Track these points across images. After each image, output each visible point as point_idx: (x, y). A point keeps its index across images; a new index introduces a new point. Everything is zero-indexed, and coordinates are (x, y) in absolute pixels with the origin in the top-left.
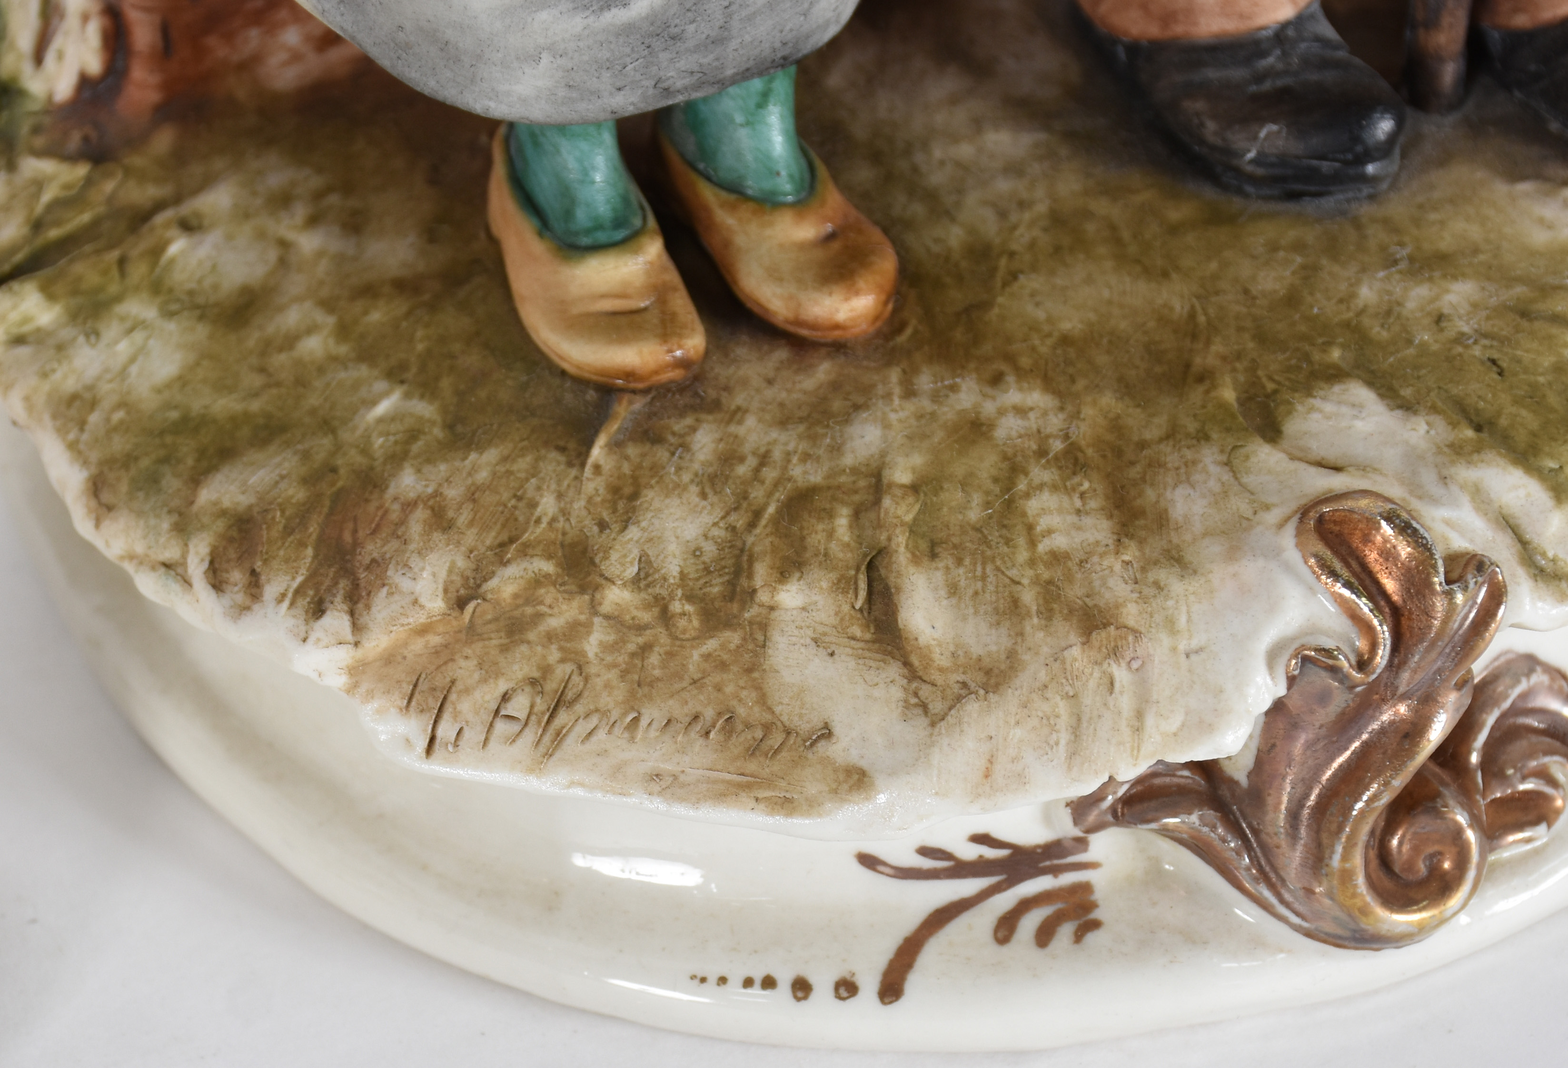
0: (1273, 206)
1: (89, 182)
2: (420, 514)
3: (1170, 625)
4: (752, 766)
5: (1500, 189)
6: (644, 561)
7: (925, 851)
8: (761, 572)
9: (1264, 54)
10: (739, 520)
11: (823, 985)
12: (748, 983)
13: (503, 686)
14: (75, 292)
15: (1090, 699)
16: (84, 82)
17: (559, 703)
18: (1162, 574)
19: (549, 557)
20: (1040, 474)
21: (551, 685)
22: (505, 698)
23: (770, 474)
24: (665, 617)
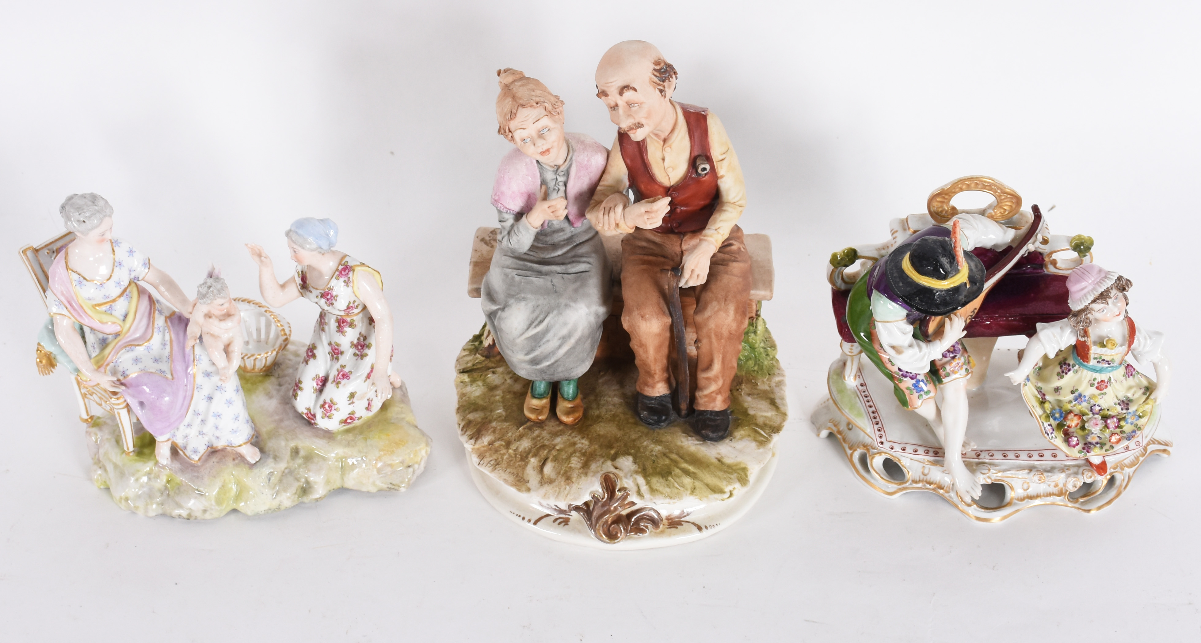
0: (645, 425)
1: (484, 361)
2: (492, 429)
3: (578, 483)
4: (517, 483)
5: (680, 433)
6: (517, 447)
7: (548, 504)
8: (531, 455)
9: (652, 400)
10: (533, 446)
11: (527, 519)
12: (517, 515)
13: (491, 459)
14: (472, 378)
15: (562, 490)
17: (498, 464)
18: (582, 475)
19: (505, 442)
20: (577, 454)
21: (498, 461)
22: (491, 461)
23: (542, 441)
24: (516, 457)
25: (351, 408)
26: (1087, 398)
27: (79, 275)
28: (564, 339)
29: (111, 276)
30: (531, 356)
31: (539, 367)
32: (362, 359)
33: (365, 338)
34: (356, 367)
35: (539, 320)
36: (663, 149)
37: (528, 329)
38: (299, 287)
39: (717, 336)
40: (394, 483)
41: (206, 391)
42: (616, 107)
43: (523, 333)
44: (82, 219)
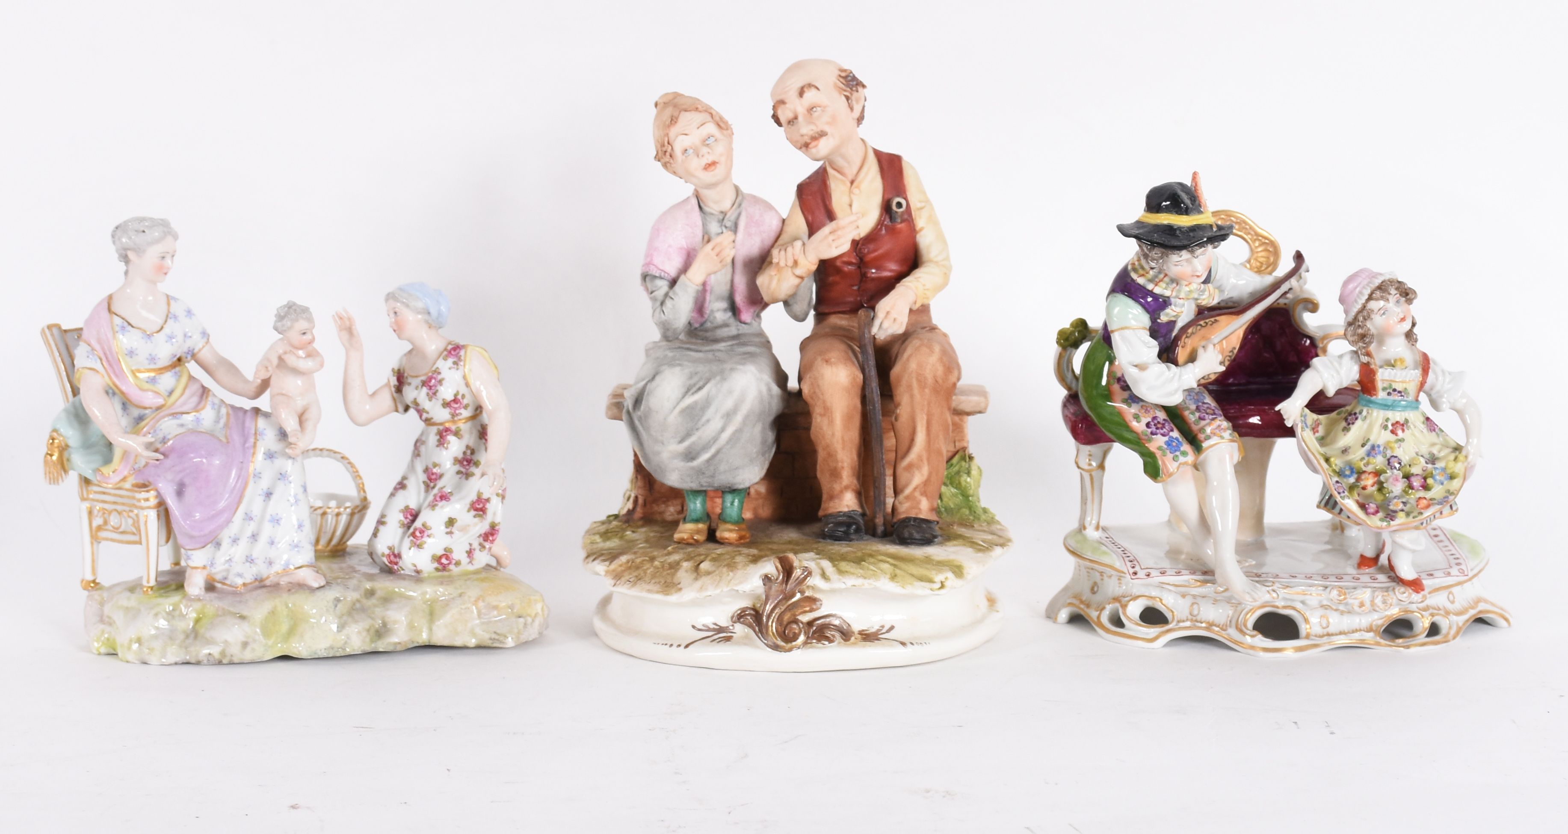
2: (632, 550)
3: (745, 570)
6: (665, 561)
7: (703, 625)
8: (682, 562)
10: (684, 557)
11: (675, 646)
12: (663, 644)
13: (631, 576)
16: (629, 511)
17: (639, 579)
19: (649, 559)
20: (744, 555)
22: (630, 578)
23: (697, 553)
24: (663, 568)
25: (447, 541)
26: (1381, 449)
27: (123, 319)
28: (729, 416)
29: (162, 328)
30: (686, 443)
31: (695, 463)
32: (467, 479)
33: (473, 452)
34: (458, 487)
35: (697, 386)
36: (850, 192)
37: (683, 397)
38: (393, 389)
39: (919, 381)
40: (498, 632)
41: (264, 484)
42: (795, 121)
43: (678, 404)
44: (142, 229)
